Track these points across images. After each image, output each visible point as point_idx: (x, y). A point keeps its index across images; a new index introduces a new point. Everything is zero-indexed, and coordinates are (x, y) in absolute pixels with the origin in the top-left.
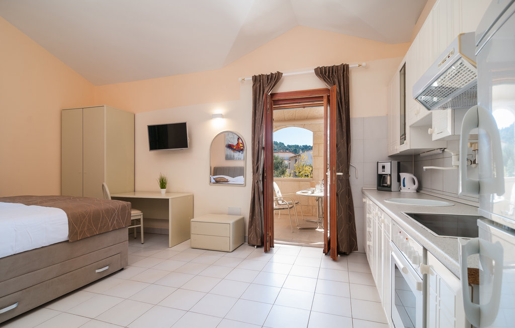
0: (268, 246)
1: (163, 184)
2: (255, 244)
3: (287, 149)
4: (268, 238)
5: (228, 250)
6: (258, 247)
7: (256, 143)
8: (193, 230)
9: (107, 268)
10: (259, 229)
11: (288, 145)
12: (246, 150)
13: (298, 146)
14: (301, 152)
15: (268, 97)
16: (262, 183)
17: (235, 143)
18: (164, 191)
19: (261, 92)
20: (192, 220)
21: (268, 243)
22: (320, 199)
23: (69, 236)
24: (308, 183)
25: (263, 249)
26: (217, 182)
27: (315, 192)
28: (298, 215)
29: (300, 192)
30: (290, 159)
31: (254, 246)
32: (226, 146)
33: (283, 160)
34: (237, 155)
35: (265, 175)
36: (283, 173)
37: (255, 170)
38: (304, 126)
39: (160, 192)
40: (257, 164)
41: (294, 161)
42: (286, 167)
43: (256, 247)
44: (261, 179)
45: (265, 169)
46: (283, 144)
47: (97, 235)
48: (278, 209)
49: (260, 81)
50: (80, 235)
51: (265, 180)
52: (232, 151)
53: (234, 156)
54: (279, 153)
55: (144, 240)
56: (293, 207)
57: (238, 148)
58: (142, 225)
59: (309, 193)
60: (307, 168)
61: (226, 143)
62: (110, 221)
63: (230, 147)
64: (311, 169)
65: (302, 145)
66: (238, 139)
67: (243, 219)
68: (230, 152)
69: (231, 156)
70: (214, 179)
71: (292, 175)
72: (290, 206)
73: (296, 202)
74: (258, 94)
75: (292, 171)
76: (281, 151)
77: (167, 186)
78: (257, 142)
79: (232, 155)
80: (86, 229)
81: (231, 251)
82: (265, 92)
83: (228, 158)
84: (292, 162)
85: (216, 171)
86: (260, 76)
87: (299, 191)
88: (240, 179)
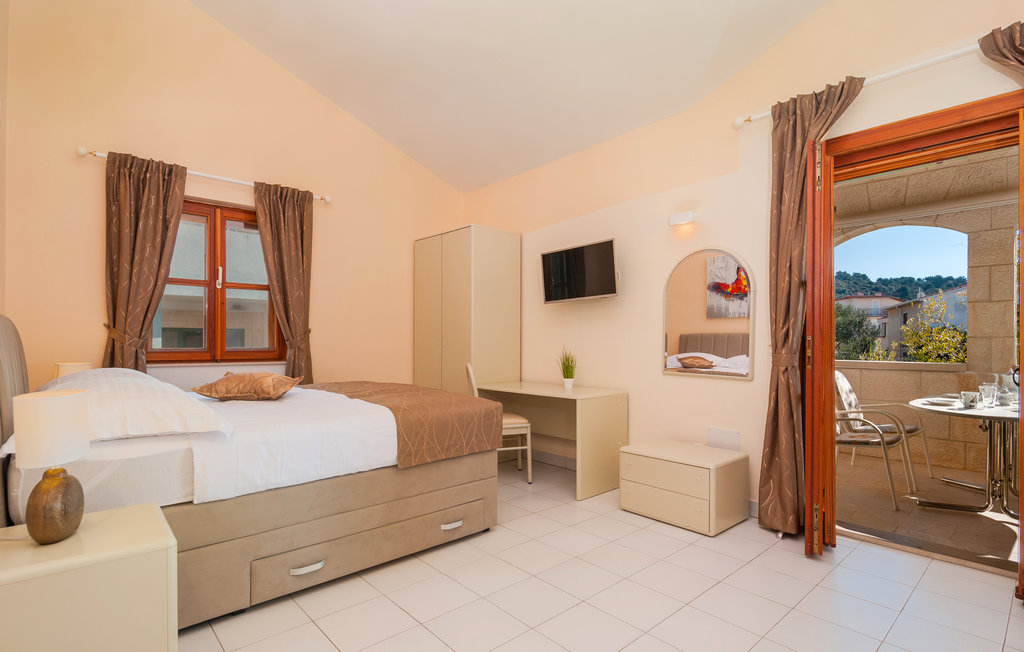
0: (816, 541)
1: (568, 370)
2: (780, 527)
3: (877, 290)
4: (816, 520)
5: (706, 532)
6: (786, 535)
7: (784, 270)
8: (624, 473)
9: (459, 524)
10: (789, 493)
11: (880, 280)
12: (755, 291)
13: (911, 280)
14: (921, 294)
15: (818, 147)
16: (798, 372)
17: (730, 279)
18: (569, 382)
19: (799, 141)
20: (623, 449)
21: (816, 533)
22: (997, 426)
23: (399, 458)
24: (952, 377)
25: (800, 546)
26: (686, 367)
27: (979, 405)
28: (913, 463)
29: (924, 400)
30: (885, 313)
31: (776, 531)
32: (709, 288)
33: (863, 316)
34: (734, 305)
35: (809, 353)
36: (865, 348)
37: (779, 341)
38: (936, 222)
39: (563, 385)
40: (785, 323)
41: (899, 318)
42: (875, 334)
43: (780, 535)
44: (796, 364)
45: (809, 338)
46: (864, 277)
47: (442, 460)
48: (850, 443)
49: (795, 113)
50: (415, 458)
51: (809, 367)
52: (723, 299)
53: (727, 309)
54: (854, 300)
55: (533, 477)
56: (898, 440)
57: (738, 289)
58: (528, 447)
59: (957, 405)
60: (944, 336)
61: (710, 281)
62: (465, 436)
63: (719, 288)
64: (960, 338)
65: (923, 277)
66: (738, 269)
67: (744, 462)
68: (718, 300)
69: (721, 308)
70: (680, 360)
71: (893, 354)
72: (888, 438)
73: (907, 428)
74: (789, 149)
75: (895, 345)
76: (860, 294)
77: (576, 372)
78: (786, 270)
79: (724, 306)
80: (424, 447)
81: (712, 533)
82: (811, 137)
83: (712, 314)
84: (893, 322)
85: (686, 343)
86: (795, 100)
87: (920, 397)
88: (737, 363)
